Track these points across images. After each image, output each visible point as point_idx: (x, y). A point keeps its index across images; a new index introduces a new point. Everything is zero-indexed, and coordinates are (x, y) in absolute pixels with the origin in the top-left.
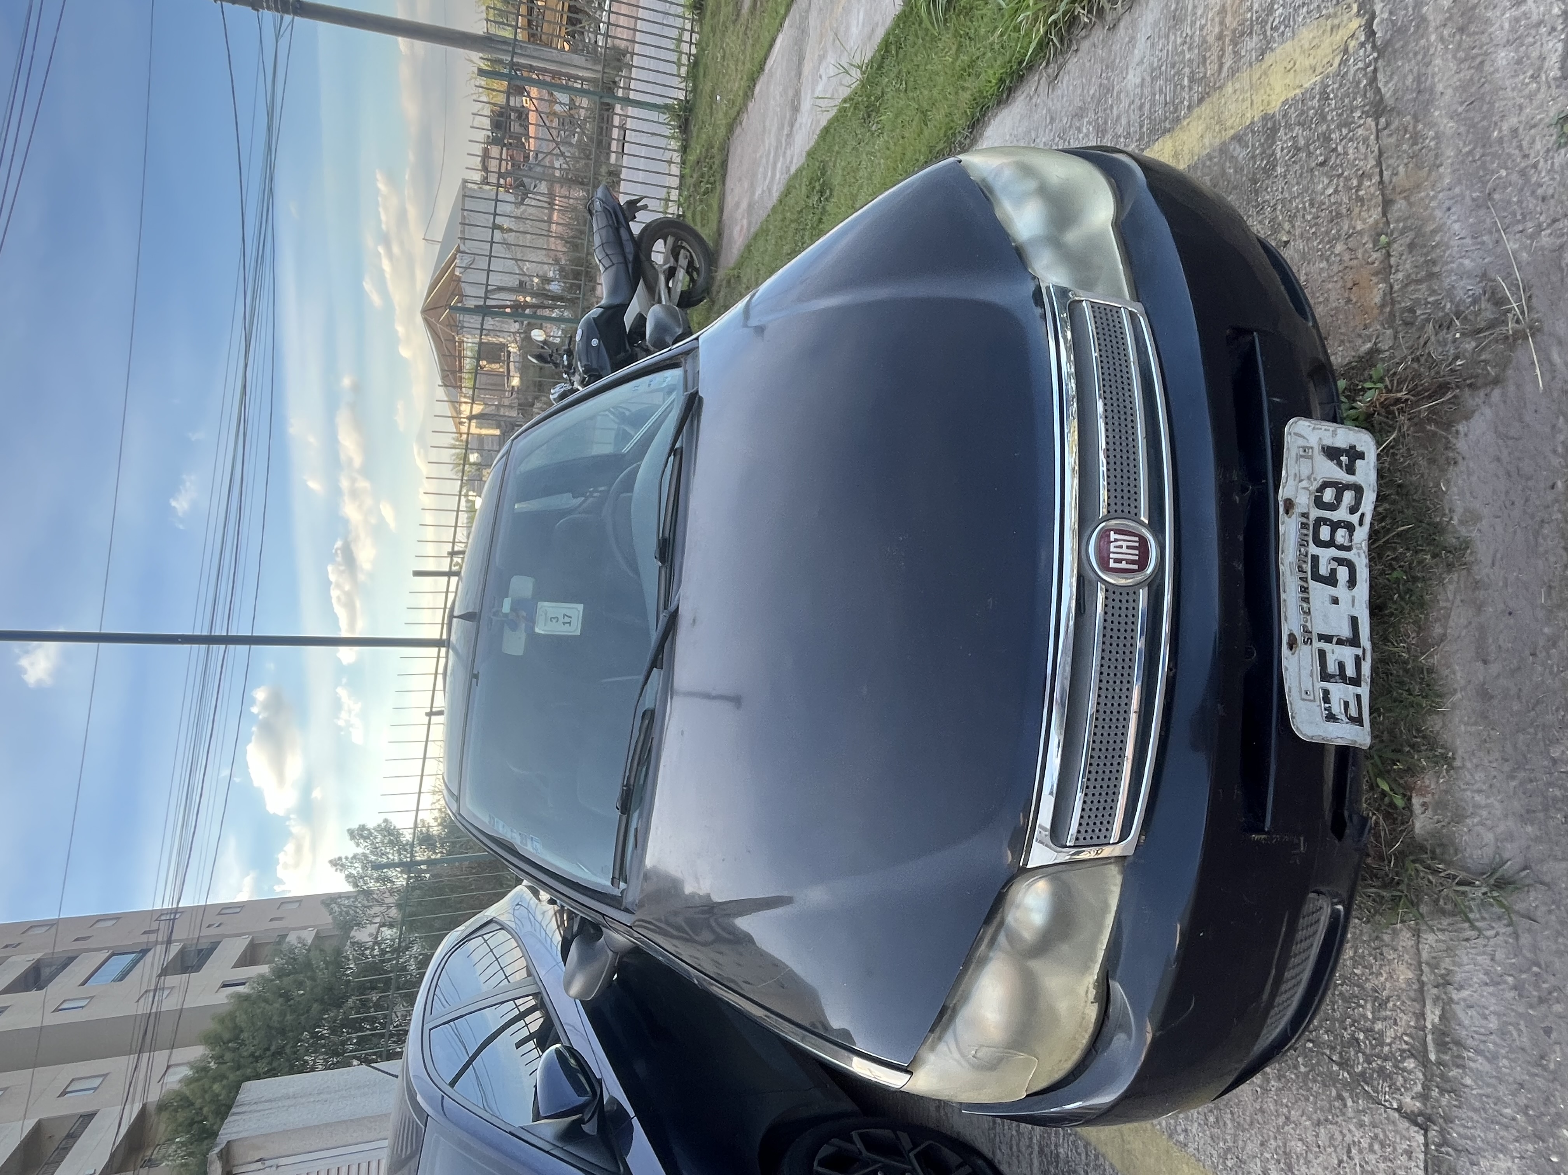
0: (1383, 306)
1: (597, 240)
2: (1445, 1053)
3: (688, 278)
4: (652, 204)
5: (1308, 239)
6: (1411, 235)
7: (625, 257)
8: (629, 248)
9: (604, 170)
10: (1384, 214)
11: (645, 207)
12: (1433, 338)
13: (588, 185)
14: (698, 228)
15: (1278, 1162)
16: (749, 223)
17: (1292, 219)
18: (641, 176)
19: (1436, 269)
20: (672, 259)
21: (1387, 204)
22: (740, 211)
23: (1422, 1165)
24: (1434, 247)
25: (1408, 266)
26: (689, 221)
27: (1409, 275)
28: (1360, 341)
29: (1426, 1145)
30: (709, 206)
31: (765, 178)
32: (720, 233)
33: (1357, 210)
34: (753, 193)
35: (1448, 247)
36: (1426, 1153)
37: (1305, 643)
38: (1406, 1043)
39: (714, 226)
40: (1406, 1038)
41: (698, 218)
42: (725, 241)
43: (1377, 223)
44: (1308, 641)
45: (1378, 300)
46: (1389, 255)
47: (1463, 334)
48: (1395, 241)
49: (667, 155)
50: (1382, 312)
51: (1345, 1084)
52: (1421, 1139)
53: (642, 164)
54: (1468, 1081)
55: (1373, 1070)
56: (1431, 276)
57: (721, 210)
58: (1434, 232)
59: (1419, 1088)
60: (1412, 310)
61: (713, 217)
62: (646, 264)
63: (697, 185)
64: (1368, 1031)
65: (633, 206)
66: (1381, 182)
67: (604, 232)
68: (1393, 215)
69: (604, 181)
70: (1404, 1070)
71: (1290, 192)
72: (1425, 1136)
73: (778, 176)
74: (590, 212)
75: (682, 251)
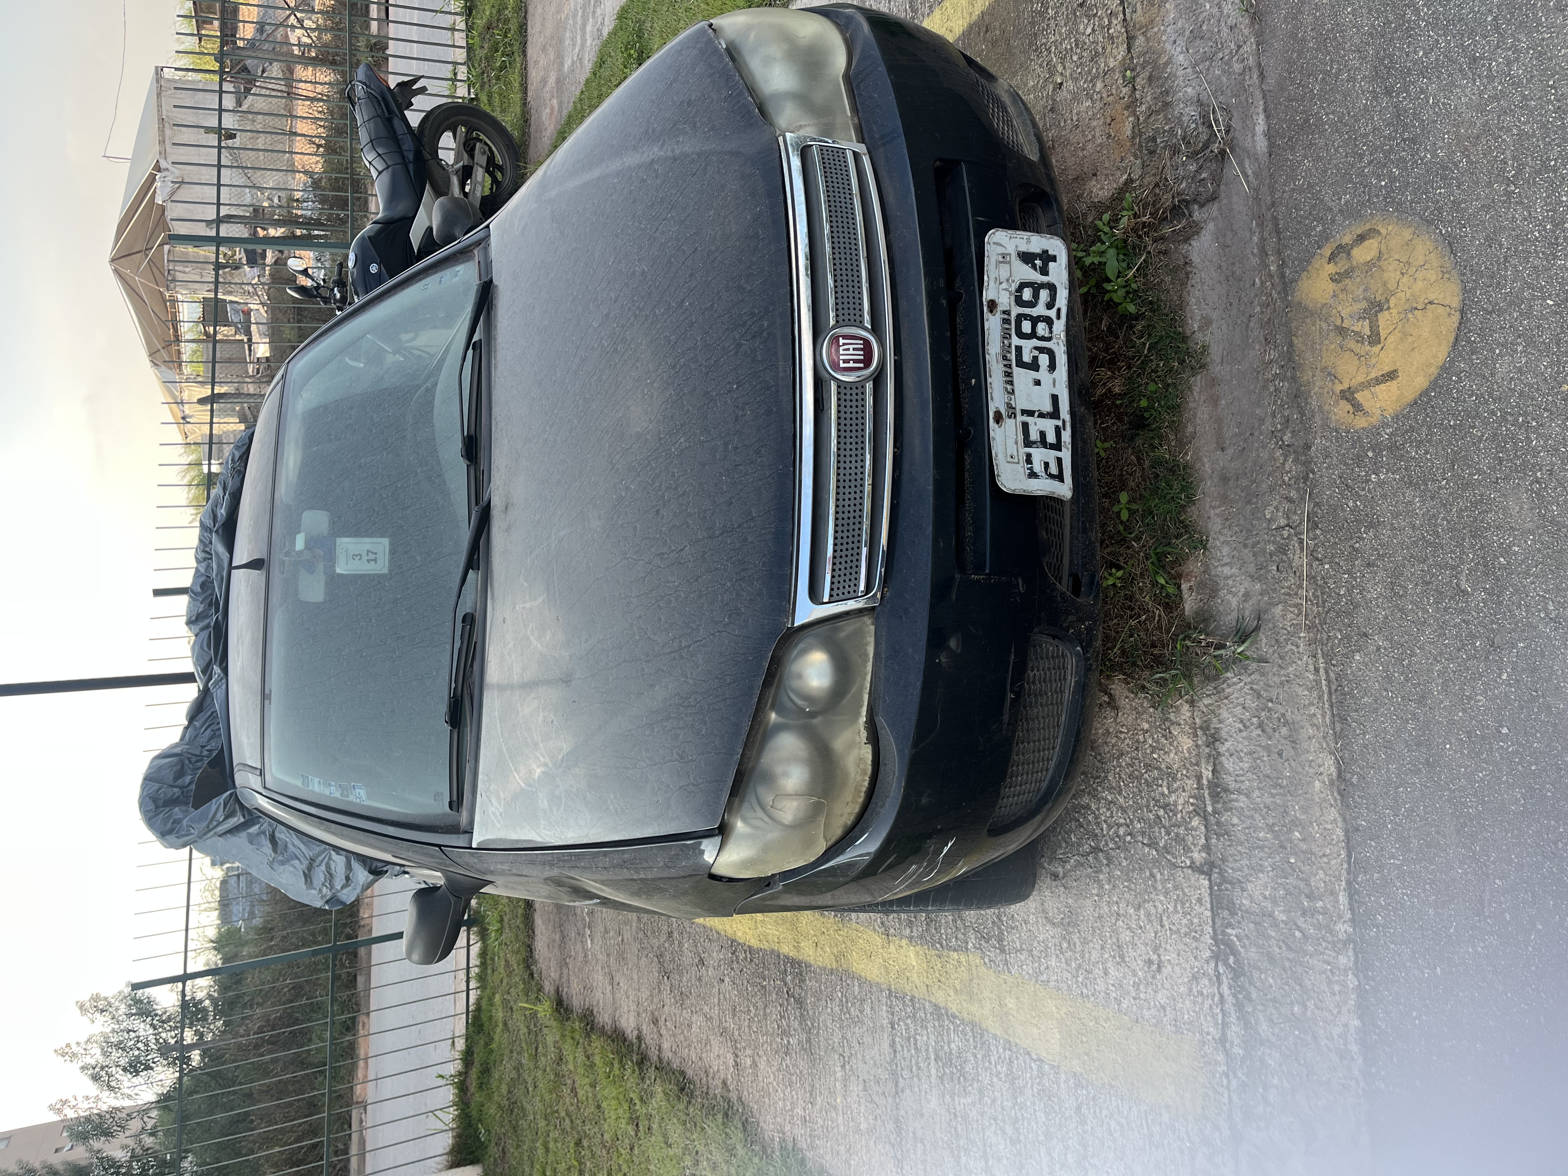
0: (1133, 138)
1: (363, 136)
2: (1218, 802)
3: (488, 180)
4: (433, 86)
5: (1077, 79)
6: (1149, 68)
7: (403, 157)
8: (408, 145)
9: (362, 43)
10: (1129, 51)
11: (423, 90)
12: (1168, 163)
13: (342, 64)
14: (497, 115)
15: (1114, 957)
16: (560, 103)
17: (1063, 60)
18: (415, 50)
19: (1169, 99)
20: (466, 155)
21: (1130, 39)
22: (547, 89)
23: (1209, 906)
24: (1166, 78)
25: (1149, 98)
26: (485, 107)
27: (1150, 107)
28: (1119, 173)
29: (1211, 888)
30: (508, 83)
31: (574, 45)
32: (525, 119)
33: (1109, 49)
34: (562, 64)
35: (1175, 76)
36: (1211, 894)
37: (1010, 417)
38: (1192, 804)
39: (518, 109)
40: (1191, 800)
41: (496, 100)
42: (533, 129)
43: (1124, 59)
44: (1013, 415)
45: (1129, 133)
46: (1134, 89)
47: (1187, 157)
48: (1138, 75)
49: (447, 21)
50: (1133, 145)
51: (1155, 861)
52: (1206, 883)
53: (414, 33)
54: (1235, 820)
55: (1172, 839)
56: (1167, 105)
57: (524, 88)
58: (1166, 64)
59: (1203, 841)
60: (1154, 139)
61: (516, 97)
62: (432, 162)
63: (489, 59)
64: (1165, 807)
65: (408, 89)
66: (1125, 20)
67: (372, 125)
68: (1135, 52)
69: (365, 58)
70: (1192, 829)
71: (1060, 34)
72: (1210, 880)
73: (589, 42)
74: (350, 99)
75: (478, 144)
